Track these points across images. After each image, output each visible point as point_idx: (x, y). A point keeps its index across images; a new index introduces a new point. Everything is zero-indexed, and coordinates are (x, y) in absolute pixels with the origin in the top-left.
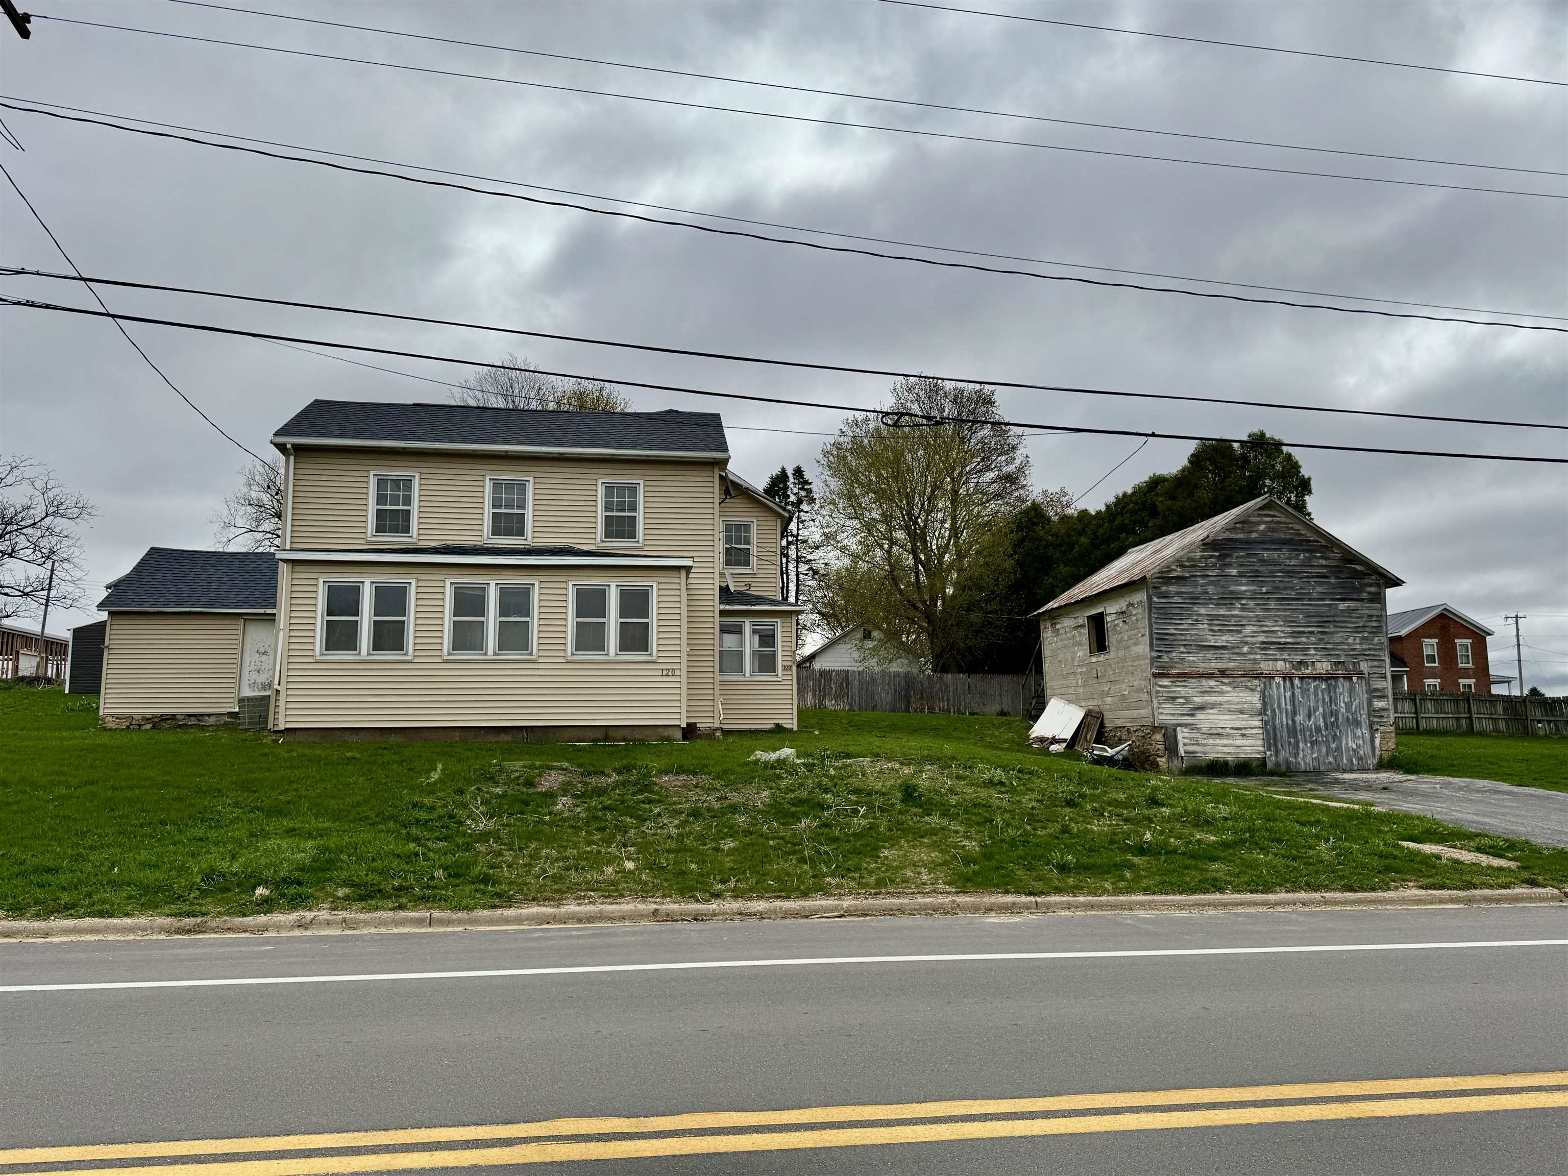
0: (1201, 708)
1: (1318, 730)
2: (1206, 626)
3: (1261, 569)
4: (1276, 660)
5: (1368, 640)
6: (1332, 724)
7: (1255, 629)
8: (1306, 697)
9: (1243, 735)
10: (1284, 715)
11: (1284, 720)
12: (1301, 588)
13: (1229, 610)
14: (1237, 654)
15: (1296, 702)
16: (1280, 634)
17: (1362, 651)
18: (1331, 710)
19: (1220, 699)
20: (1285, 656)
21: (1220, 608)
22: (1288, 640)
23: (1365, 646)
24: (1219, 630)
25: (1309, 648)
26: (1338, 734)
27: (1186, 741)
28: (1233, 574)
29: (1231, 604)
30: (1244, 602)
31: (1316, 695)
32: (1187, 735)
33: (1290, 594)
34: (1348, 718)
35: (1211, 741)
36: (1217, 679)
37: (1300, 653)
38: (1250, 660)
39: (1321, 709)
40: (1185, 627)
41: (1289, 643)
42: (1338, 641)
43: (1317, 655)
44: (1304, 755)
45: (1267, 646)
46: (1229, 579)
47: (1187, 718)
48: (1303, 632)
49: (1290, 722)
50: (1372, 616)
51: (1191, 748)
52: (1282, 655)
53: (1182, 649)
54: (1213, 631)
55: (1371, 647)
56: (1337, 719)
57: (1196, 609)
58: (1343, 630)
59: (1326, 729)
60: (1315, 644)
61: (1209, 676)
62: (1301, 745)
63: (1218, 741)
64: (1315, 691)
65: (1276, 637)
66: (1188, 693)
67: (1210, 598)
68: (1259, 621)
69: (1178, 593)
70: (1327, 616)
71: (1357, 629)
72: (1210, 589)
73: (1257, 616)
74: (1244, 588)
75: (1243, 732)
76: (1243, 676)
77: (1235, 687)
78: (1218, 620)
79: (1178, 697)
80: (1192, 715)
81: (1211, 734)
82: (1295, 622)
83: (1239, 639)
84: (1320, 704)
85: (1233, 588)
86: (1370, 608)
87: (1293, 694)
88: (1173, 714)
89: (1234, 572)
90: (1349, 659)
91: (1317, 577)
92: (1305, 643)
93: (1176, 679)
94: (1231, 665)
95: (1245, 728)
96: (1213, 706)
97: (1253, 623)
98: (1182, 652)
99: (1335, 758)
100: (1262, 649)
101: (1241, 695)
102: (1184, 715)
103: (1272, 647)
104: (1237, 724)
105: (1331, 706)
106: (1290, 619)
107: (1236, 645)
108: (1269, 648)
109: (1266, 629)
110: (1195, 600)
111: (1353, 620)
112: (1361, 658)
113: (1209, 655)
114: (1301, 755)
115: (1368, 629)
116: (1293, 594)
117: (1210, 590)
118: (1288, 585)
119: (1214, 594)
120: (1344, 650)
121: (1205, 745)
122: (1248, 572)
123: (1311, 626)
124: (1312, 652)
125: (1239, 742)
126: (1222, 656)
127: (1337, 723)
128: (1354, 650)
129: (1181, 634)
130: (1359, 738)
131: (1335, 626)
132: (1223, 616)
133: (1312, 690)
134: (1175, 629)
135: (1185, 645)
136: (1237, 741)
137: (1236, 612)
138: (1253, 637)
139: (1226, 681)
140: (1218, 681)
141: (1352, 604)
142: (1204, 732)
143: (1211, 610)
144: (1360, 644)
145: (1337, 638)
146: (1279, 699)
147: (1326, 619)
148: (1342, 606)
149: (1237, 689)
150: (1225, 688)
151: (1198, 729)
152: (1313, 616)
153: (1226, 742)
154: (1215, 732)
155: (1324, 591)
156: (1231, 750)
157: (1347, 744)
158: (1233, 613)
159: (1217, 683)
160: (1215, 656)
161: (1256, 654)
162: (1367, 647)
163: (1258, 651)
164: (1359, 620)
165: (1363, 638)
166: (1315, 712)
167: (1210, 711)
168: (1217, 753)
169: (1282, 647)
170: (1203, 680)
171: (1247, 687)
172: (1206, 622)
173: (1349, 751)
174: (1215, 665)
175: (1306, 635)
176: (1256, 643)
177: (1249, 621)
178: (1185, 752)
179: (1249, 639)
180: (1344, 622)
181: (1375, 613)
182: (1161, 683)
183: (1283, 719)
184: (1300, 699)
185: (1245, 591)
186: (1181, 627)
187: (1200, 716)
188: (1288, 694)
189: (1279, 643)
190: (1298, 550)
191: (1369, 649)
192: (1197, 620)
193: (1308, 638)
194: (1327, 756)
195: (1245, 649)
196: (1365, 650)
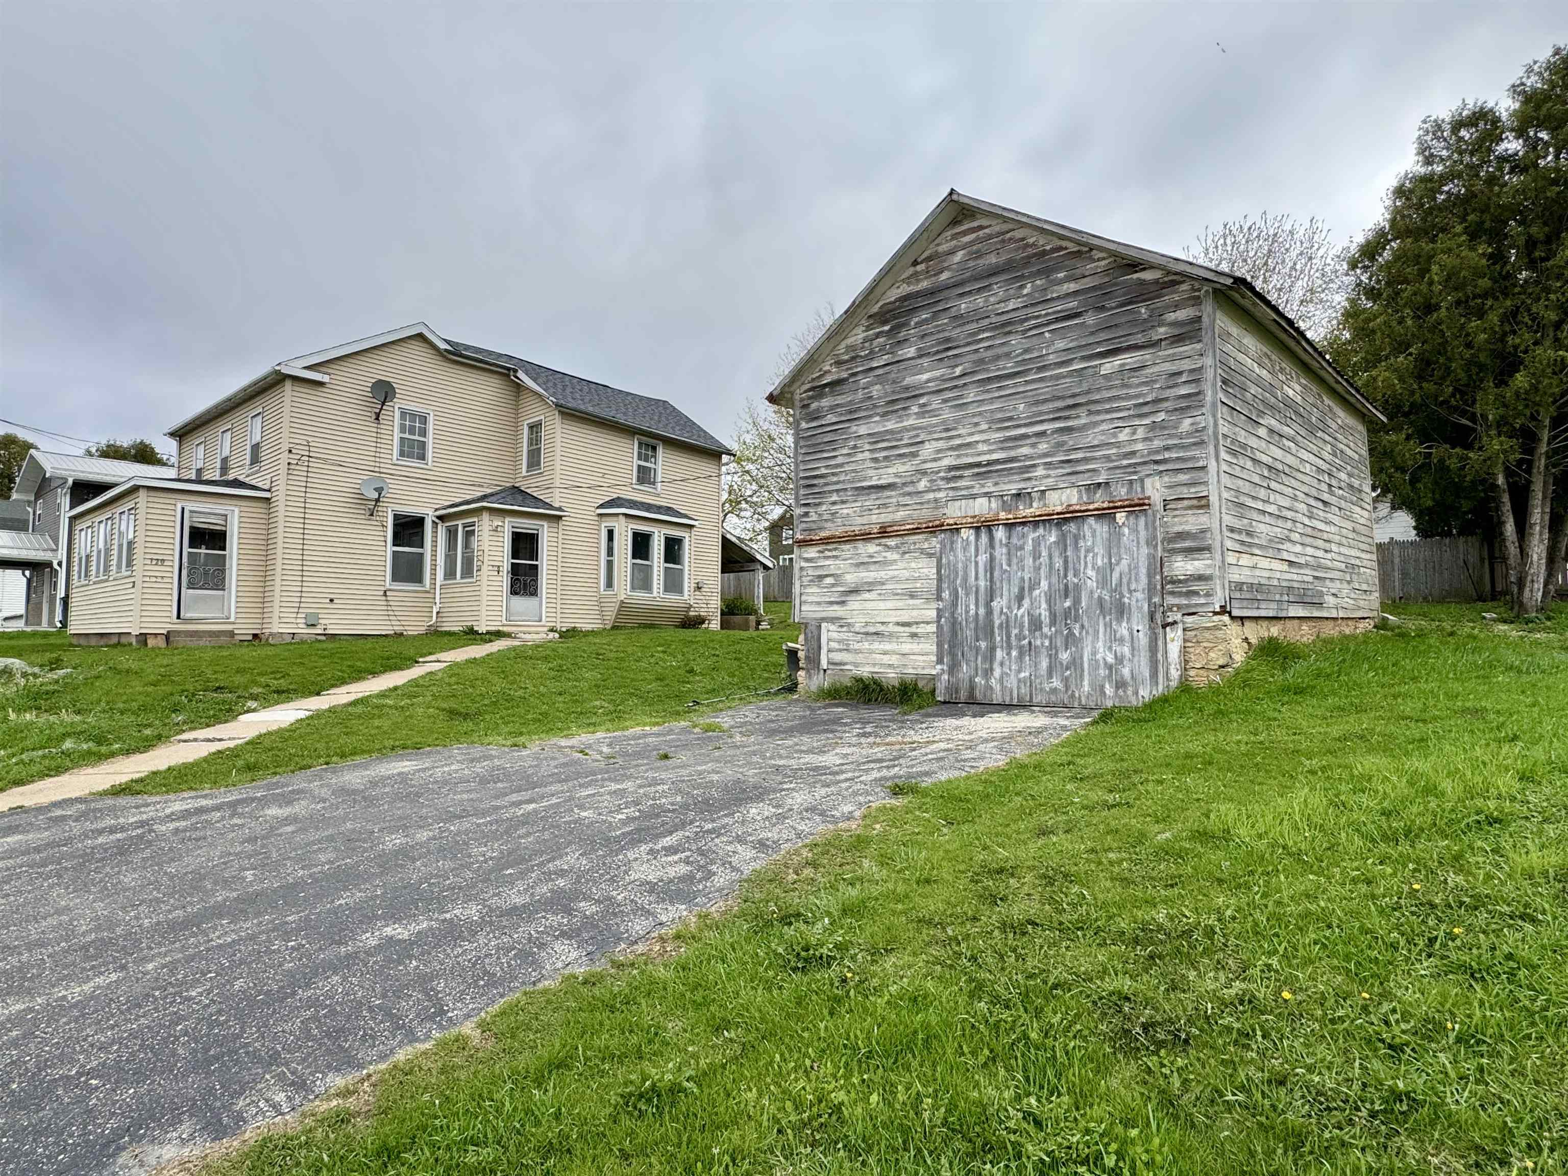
0: (855, 591)
1: (1036, 624)
2: (867, 455)
3: (954, 333)
4: (974, 497)
5: (1165, 428)
6: (1067, 613)
7: (941, 444)
8: (1015, 561)
9: (914, 635)
10: (972, 598)
11: (972, 607)
12: (1026, 351)
13: (901, 419)
14: (909, 494)
15: (997, 574)
16: (982, 447)
17: (1149, 454)
18: (1066, 586)
19: (882, 575)
20: (989, 487)
21: (888, 420)
22: (995, 456)
23: (1157, 443)
24: (886, 458)
25: (1034, 466)
26: (1076, 632)
27: (833, 645)
28: (909, 356)
29: (904, 409)
30: (922, 401)
31: (1036, 555)
32: (835, 635)
33: (1004, 368)
34: (1100, 599)
35: (866, 645)
36: (877, 541)
37: (1016, 477)
38: (928, 502)
39: (1044, 584)
40: (840, 460)
41: (997, 462)
42: (1096, 442)
43: (1048, 476)
44: (1003, 674)
45: (958, 473)
46: (902, 366)
47: (836, 607)
48: (1025, 436)
49: (982, 611)
50: (1180, 373)
51: (837, 657)
52: (983, 486)
53: (835, 498)
54: (875, 460)
55: (1170, 442)
56: (1077, 602)
57: (854, 428)
58: (1108, 416)
59: (1053, 623)
60: (1046, 455)
61: (866, 537)
62: (999, 654)
63: (876, 646)
64: (1034, 547)
65: (972, 455)
66: (839, 568)
67: (875, 406)
68: (947, 430)
69: (832, 408)
70: (1074, 396)
71: (1144, 408)
72: (876, 391)
73: (944, 422)
74: (925, 377)
75: (914, 629)
76: (915, 531)
77: (905, 553)
78: (883, 441)
79: (827, 576)
80: (843, 603)
81: (867, 634)
82: (1010, 419)
83: (914, 468)
84: (1043, 572)
85: (908, 381)
86: (1172, 359)
87: (992, 559)
88: (819, 603)
89: (911, 352)
90: (1118, 474)
91: (1057, 320)
92: (1028, 457)
93: (825, 547)
94: (900, 515)
95: (917, 623)
96: (870, 586)
97: (936, 436)
98: (834, 503)
99: (1066, 681)
100: (948, 480)
101: (913, 565)
102: (832, 603)
103: (967, 473)
104: (905, 617)
105: (1066, 576)
106: (1000, 416)
107: (909, 480)
108: (961, 477)
109: (958, 442)
110: (853, 415)
111: (1132, 391)
112: (1145, 470)
113: (870, 501)
114: (997, 672)
115: (1165, 405)
116: (1009, 366)
117: (875, 393)
118: (1000, 351)
119: (879, 398)
120: (1108, 458)
121: (857, 652)
122: (933, 346)
123: (1042, 422)
124: (1040, 472)
125: (906, 647)
126: (887, 501)
127: (1077, 611)
128: (1133, 453)
129: (833, 474)
130: (1121, 640)
131: (1090, 413)
132: (891, 432)
133: (1029, 547)
134: (827, 467)
135: (837, 491)
136: (904, 646)
137: (911, 422)
138: (935, 460)
139: (892, 542)
140: (880, 545)
141: (1129, 359)
142: (857, 630)
143: (876, 425)
144: (1145, 439)
145: (1093, 437)
146: (966, 568)
147: (1071, 402)
148: (1109, 366)
149: (907, 556)
150: (892, 556)
151: (849, 625)
152: (1046, 401)
153: (887, 647)
154: (872, 629)
155: (1071, 345)
156: (894, 660)
157: (1094, 653)
158: (905, 424)
159: (879, 548)
160: (878, 502)
161: (940, 490)
162: (1162, 444)
163: (941, 483)
164: (1145, 389)
165: (1154, 426)
166: (1031, 589)
167: (867, 596)
168: (874, 665)
169: (983, 470)
170: (860, 545)
171: (922, 551)
172: (867, 447)
173: (1097, 668)
174: (877, 519)
175: (1028, 441)
176: (939, 472)
177: (930, 433)
178: (829, 663)
179: (929, 465)
180: (1110, 399)
181: (1186, 365)
182: (806, 555)
183: (969, 607)
184: (1005, 567)
185: (928, 381)
186: (833, 462)
187: (854, 604)
188: (983, 558)
189: (978, 465)
190: (1022, 277)
191: (1167, 448)
192: (855, 447)
193: (1034, 445)
194: (1050, 675)
195: (923, 484)
196: (1157, 452)
